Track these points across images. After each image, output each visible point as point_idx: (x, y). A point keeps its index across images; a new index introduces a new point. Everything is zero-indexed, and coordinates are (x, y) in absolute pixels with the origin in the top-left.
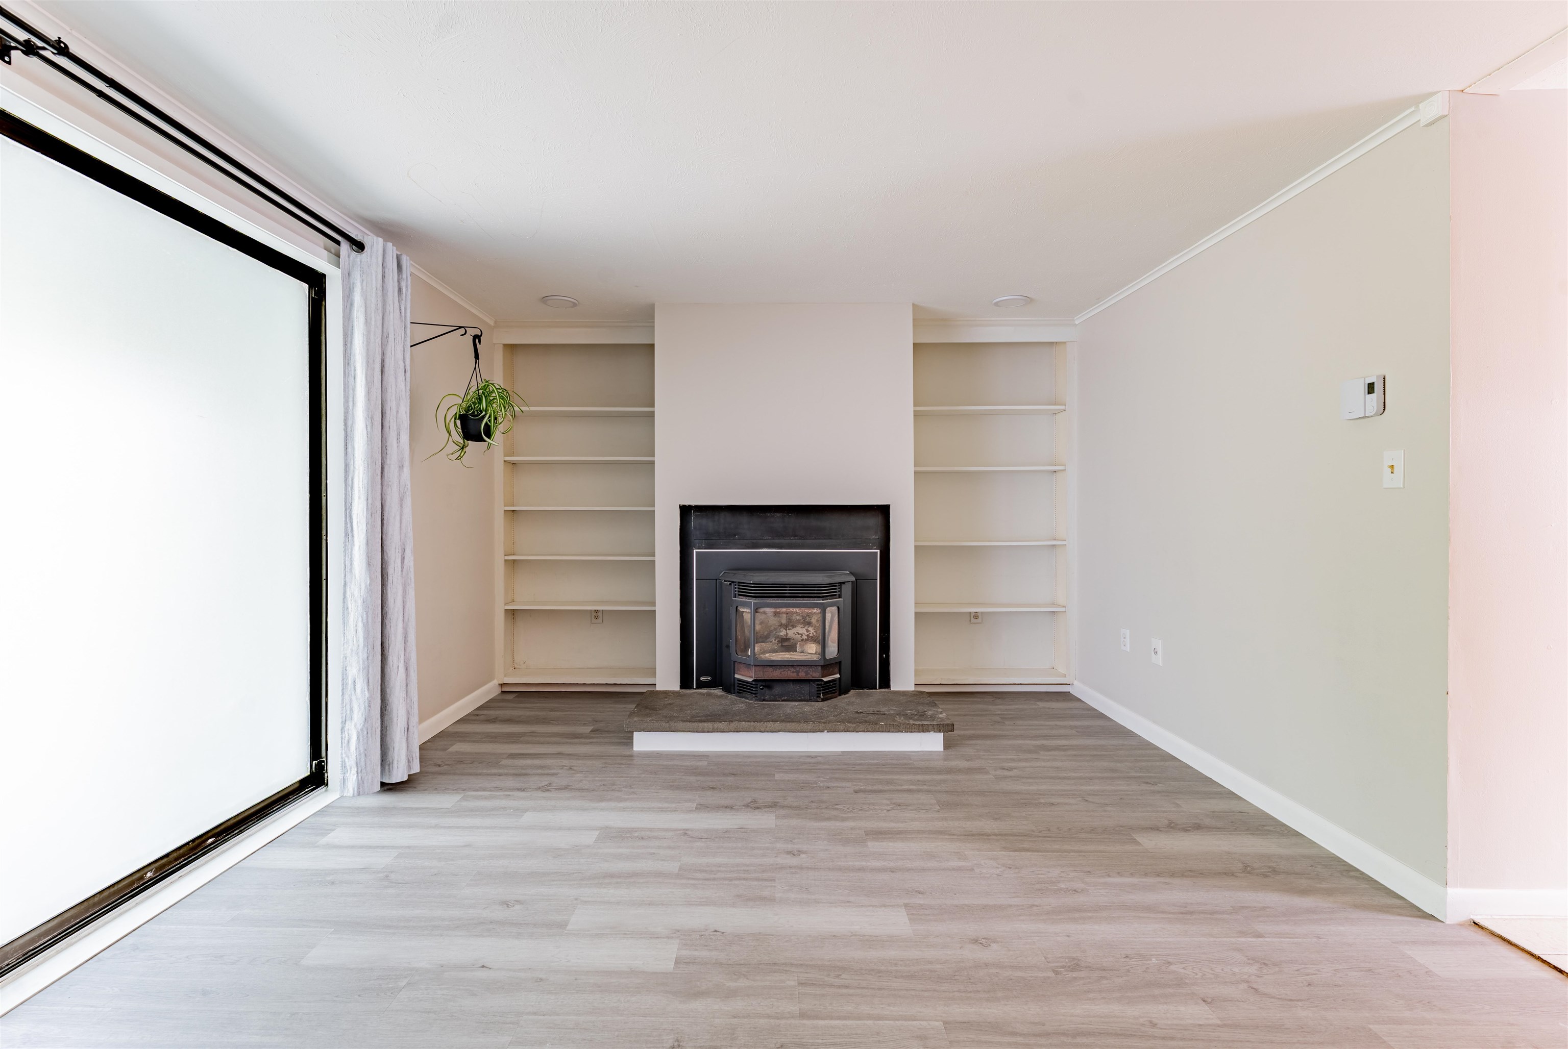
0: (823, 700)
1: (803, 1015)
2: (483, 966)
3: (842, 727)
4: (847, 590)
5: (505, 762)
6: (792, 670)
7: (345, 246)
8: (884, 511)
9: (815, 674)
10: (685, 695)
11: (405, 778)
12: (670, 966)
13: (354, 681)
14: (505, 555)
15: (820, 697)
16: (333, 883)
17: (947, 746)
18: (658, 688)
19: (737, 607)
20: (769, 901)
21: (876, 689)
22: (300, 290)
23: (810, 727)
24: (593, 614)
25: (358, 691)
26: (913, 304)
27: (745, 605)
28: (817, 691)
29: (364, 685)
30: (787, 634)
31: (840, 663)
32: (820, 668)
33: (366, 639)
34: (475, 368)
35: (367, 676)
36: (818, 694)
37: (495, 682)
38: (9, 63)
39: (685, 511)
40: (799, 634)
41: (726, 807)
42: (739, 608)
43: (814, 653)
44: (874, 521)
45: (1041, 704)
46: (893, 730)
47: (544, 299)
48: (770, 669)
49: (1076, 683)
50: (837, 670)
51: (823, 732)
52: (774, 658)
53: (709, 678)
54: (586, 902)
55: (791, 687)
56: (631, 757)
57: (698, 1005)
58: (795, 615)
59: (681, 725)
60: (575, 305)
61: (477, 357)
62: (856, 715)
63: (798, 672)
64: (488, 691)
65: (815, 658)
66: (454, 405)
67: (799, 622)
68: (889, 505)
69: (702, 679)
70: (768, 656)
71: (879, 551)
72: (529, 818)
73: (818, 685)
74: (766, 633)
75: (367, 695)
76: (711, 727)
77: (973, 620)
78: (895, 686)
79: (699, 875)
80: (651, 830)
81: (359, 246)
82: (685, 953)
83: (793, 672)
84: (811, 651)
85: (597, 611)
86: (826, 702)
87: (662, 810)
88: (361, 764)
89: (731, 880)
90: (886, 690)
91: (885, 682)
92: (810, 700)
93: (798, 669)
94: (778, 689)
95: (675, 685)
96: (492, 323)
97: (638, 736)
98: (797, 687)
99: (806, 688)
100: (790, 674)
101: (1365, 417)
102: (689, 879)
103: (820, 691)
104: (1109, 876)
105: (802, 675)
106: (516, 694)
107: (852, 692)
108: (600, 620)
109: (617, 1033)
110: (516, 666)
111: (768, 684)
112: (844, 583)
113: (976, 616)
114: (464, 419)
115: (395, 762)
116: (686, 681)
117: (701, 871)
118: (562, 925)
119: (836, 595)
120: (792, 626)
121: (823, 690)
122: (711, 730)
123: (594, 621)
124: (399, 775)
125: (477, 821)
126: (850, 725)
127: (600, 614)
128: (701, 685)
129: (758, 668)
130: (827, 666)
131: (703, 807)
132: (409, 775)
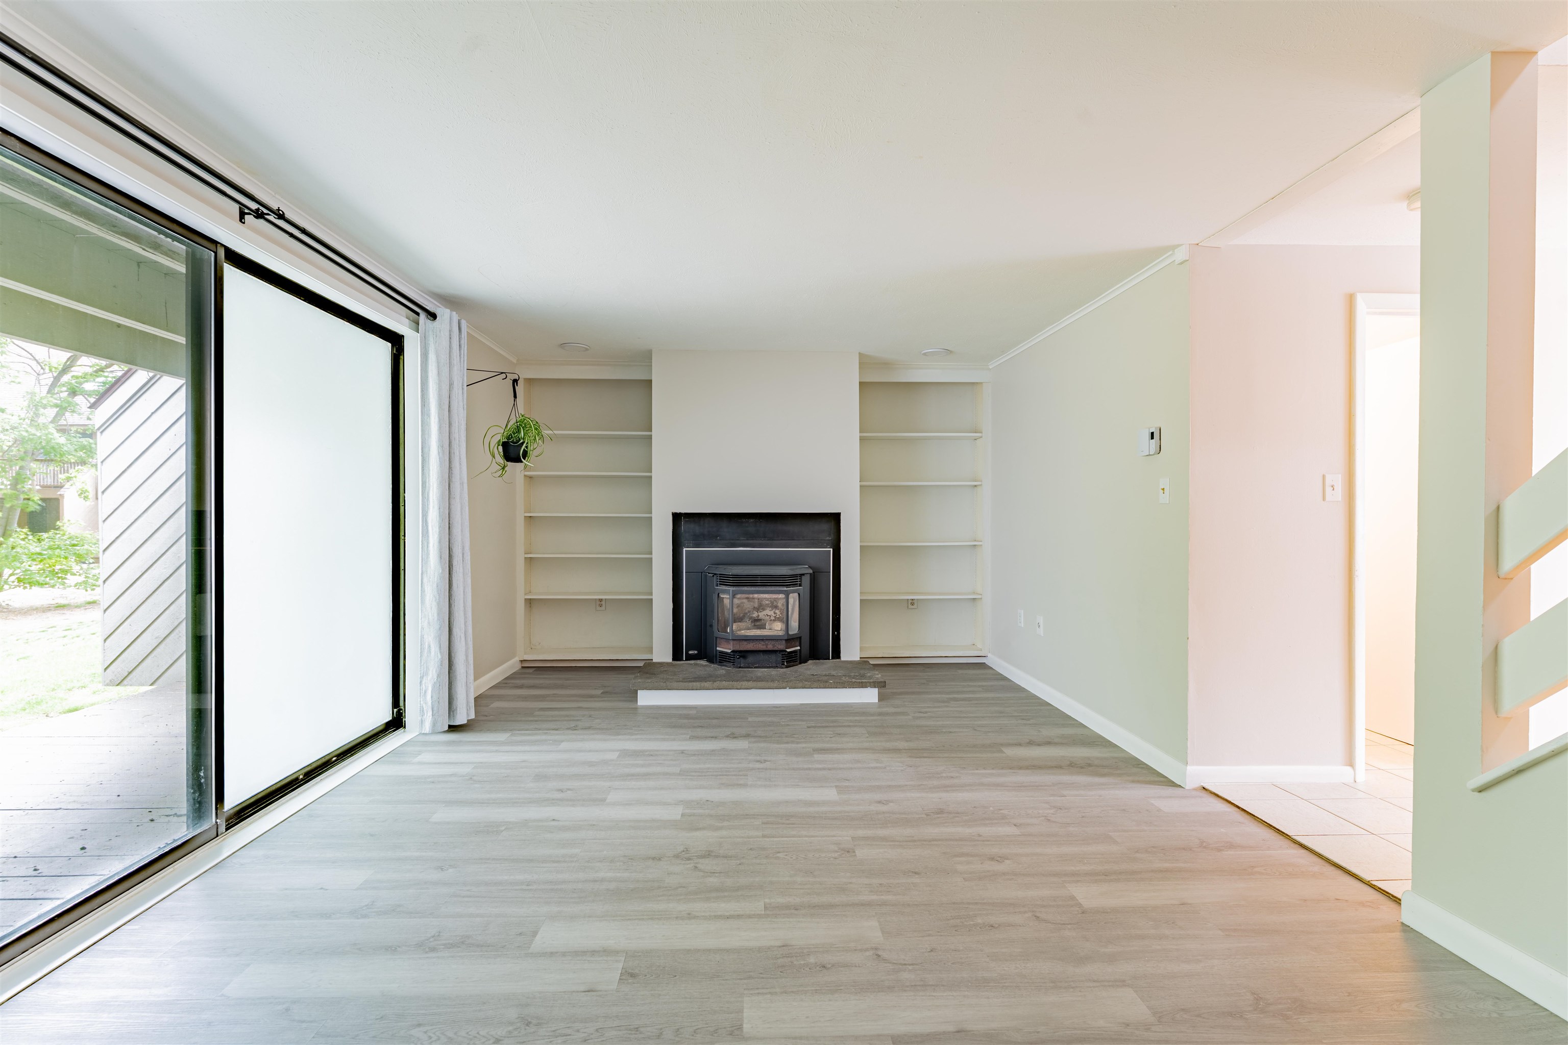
0: (787, 667)
1: (764, 836)
2: (554, 820)
3: (801, 685)
4: (806, 580)
5: (537, 713)
6: (763, 643)
7: (422, 316)
8: (835, 518)
9: (781, 646)
10: (676, 665)
11: (465, 722)
12: (679, 817)
13: (429, 646)
14: (525, 554)
15: (784, 664)
16: (433, 782)
17: (881, 698)
18: (654, 661)
19: (719, 594)
20: (745, 786)
21: (829, 659)
22: (385, 347)
23: (775, 685)
24: (598, 603)
25: (433, 654)
26: (859, 353)
27: (725, 592)
28: (782, 659)
29: (438, 649)
30: (758, 616)
31: (800, 638)
32: (784, 642)
34: (514, 404)
36: (782, 662)
37: (517, 659)
38: (244, 223)
39: (677, 517)
40: (768, 616)
41: (712, 737)
42: (720, 595)
43: (780, 629)
44: (825, 526)
45: (960, 672)
46: (839, 686)
47: (562, 345)
48: (745, 643)
49: (989, 655)
50: (798, 643)
51: (786, 688)
52: (748, 634)
53: (696, 652)
54: (616, 789)
55: (762, 657)
56: (636, 709)
57: (698, 834)
58: (765, 600)
59: (675, 684)
60: (587, 350)
61: (515, 396)
62: (811, 677)
63: (767, 645)
64: (511, 666)
65: (781, 633)
66: (499, 437)
67: (768, 606)
68: (840, 513)
69: (690, 652)
70: (743, 632)
71: (831, 549)
72: (564, 745)
73: (782, 655)
74: (742, 615)
75: (439, 657)
76: (699, 686)
77: (910, 606)
78: (845, 656)
79: (693, 774)
80: (657, 751)
81: (433, 316)
82: (687, 811)
83: (763, 645)
84: (777, 628)
85: (601, 600)
86: (789, 668)
87: (664, 740)
88: (435, 709)
89: (717, 776)
90: (838, 660)
91: (837, 654)
92: (777, 667)
93: (767, 643)
94: (751, 659)
95: (668, 658)
96: (515, 361)
97: (641, 693)
98: (766, 657)
99: (773, 657)
100: (761, 646)
101: (1149, 455)
102: (687, 776)
103: (784, 659)
105: (770, 647)
106: (534, 669)
107: (810, 662)
108: (603, 608)
109: (647, 846)
110: (534, 646)
111: (743, 654)
112: (803, 574)
113: (913, 602)
114: (505, 445)
115: (458, 709)
116: (677, 655)
117: (696, 772)
118: (604, 800)
119: (797, 584)
120: (762, 609)
121: (787, 659)
122: (699, 688)
123: (598, 608)
124: (461, 720)
125: (527, 748)
126: (807, 683)
127: (603, 603)
128: (689, 658)
129: (735, 642)
130: (790, 640)
131: (693, 738)
132: (468, 720)
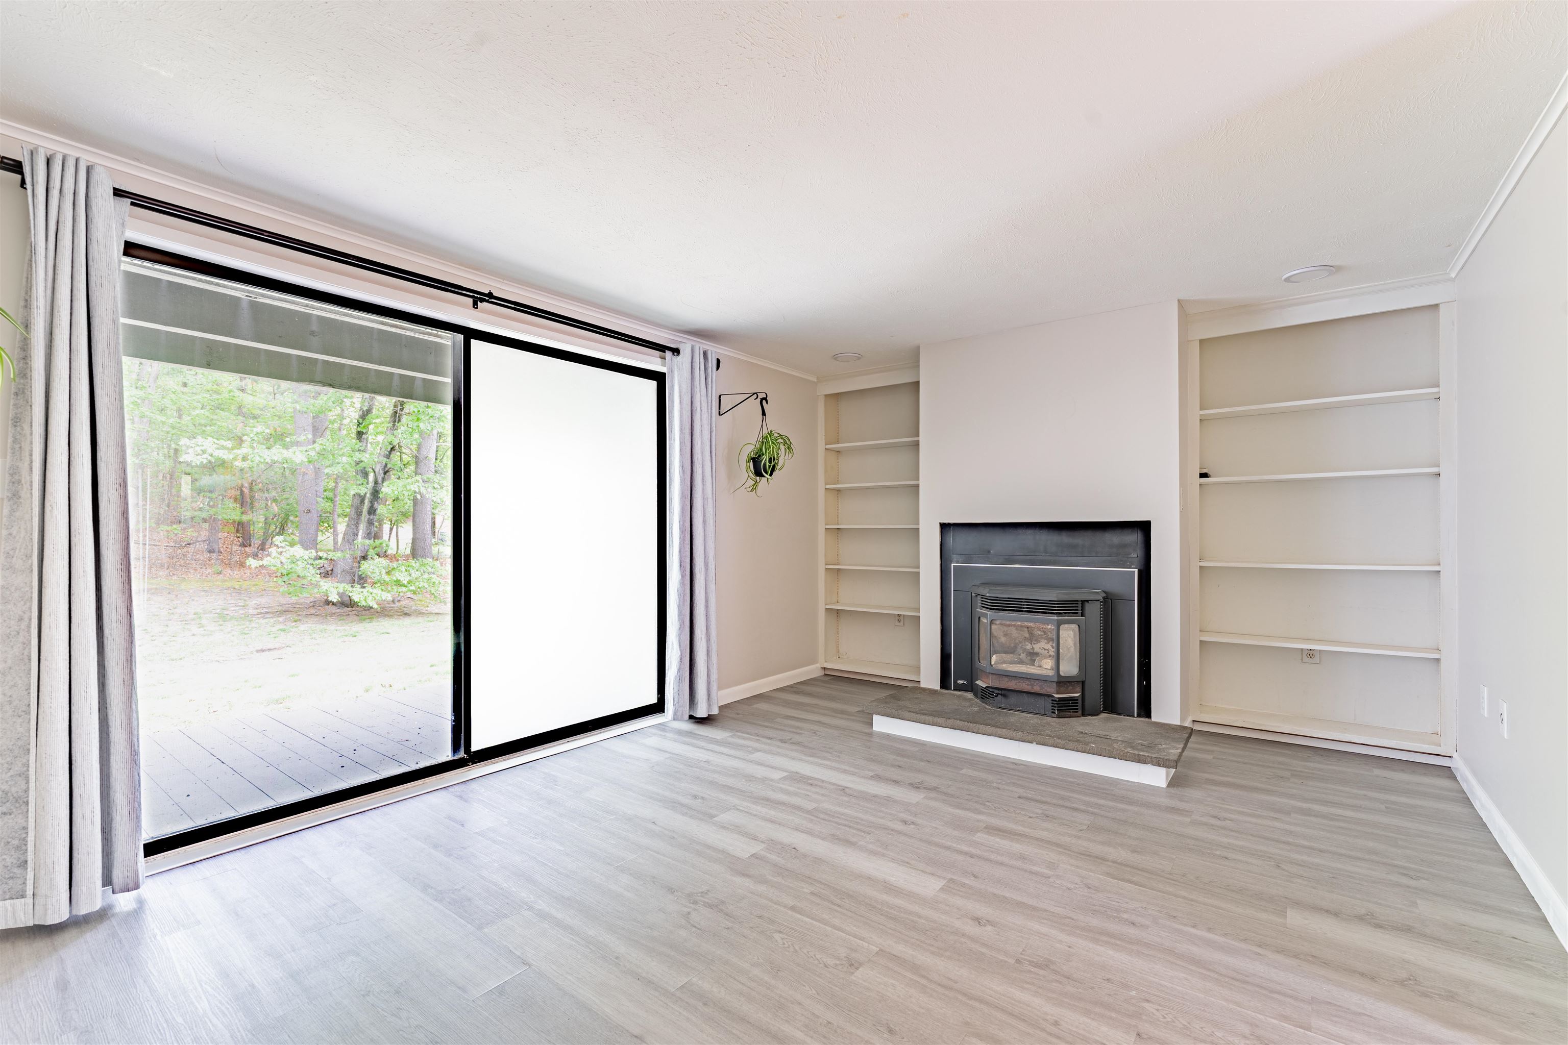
0: (1059, 717)
1: (793, 908)
3: (1051, 741)
4: (1093, 609)
5: (779, 720)
6: (1027, 682)
7: (668, 354)
8: (1144, 527)
9: (1051, 689)
10: (943, 694)
11: (705, 715)
12: (746, 857)
14: (826, 565)
15: (1055, 713)
17: (1172, 784)
18: (921, 685)
19: (979, 617)
21: (1134, 716)
23: (1019, 736)
24: (897, 618)
26: (1178, 300)
27: (985, 616)
28: (1052, 706)
29: (678, 647)
30: (1033, 648)
31: (1083, 682)
32: (1055, 684)
33: (679, 616)
34: (762, 423)
35: (679, 640)
36: (1052, 709)
37: (818, 665)
38: (477, 308)
39: (944, 527)
40: (1045, 650)
41: (894, 781)
42: (981, 618)
43: (1049, 668)
44: (1135, 537)
46: (1105, 754)
47: (835, 357)
48: (1006, 679)
49: (1455, 755)
50: (1079, 689)
51: (1032, 743)
52: (1010, 669)
53: (965, 682)
54: (738, 809)
55: (1026, 699)
57: (739, 880)
58: (1036, 630)
59: (907, 714)
60: (861, 359)
61: (764, 414)
62: (1077, 735)
63: (1032, 685)
64: (812, 671)
65: (1051, 673)
66: (749, 450)
67: (1042, 638)
68: (1150, 521)
69: (959, 682)
70: (1005, 667)
71: (1136, 571)
72: (757, 756)
73: (1052, 700)
74: (1012, 645)
75: (679, 654)
76: (931, 721)
77: (1306, 659)
78: (1158, 714)
79: (822, 816)
80: (823, 781)
81: (676, 351)
82: (763, 853)
83: (1028, 685)
84: (1046, 667)
85: (899, 616)
86: (1061, 719)
87: (845, 772)
88: (676, 699)
89: (839, 825)
90: (1147, 719)
91: (1145, 709)
92: (1044, 715)
93: (1032, 683)
94: (1013, 699)
95: (936, 685)
96: (815, 380)
97: (876, 718)
98: (1032, 700)
99: (1041, 702)
100: (1024, 686)
102: (814, 816)
103: (1055, 707)
104: (1194, 927)
105: (1037, 688)
106: (832, 677)
107: (1103, 715)
108: (901, 624)
110: (840, 656)
111: (1004, 693)
112: (1087, 601)
113: (1310, 654)
114: (755, 460)
115: (699, 703)
116: (944, 683)
117: (826, 814)
118: (712, 816)
119: (1077, 613)
120: (1036, 640)
121: (1059, 707)
122: (931, 723)
123: (898, 624)
124: (701, 713)
125: (732, 752)
126: (1059, 741)
127: (902, 618)
128: (958, 688)
129: (994, 676)
130: (1063, 682)
131: (878, 778)
132: (710, 715)
